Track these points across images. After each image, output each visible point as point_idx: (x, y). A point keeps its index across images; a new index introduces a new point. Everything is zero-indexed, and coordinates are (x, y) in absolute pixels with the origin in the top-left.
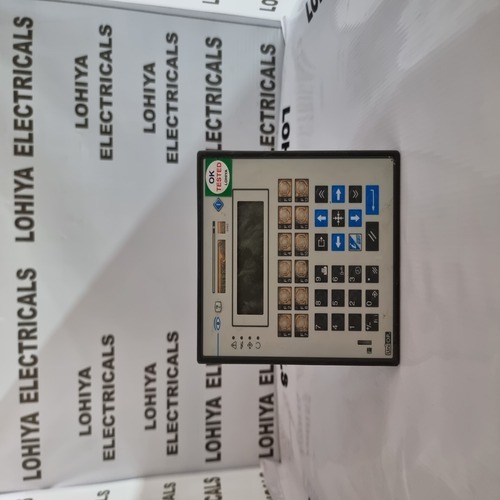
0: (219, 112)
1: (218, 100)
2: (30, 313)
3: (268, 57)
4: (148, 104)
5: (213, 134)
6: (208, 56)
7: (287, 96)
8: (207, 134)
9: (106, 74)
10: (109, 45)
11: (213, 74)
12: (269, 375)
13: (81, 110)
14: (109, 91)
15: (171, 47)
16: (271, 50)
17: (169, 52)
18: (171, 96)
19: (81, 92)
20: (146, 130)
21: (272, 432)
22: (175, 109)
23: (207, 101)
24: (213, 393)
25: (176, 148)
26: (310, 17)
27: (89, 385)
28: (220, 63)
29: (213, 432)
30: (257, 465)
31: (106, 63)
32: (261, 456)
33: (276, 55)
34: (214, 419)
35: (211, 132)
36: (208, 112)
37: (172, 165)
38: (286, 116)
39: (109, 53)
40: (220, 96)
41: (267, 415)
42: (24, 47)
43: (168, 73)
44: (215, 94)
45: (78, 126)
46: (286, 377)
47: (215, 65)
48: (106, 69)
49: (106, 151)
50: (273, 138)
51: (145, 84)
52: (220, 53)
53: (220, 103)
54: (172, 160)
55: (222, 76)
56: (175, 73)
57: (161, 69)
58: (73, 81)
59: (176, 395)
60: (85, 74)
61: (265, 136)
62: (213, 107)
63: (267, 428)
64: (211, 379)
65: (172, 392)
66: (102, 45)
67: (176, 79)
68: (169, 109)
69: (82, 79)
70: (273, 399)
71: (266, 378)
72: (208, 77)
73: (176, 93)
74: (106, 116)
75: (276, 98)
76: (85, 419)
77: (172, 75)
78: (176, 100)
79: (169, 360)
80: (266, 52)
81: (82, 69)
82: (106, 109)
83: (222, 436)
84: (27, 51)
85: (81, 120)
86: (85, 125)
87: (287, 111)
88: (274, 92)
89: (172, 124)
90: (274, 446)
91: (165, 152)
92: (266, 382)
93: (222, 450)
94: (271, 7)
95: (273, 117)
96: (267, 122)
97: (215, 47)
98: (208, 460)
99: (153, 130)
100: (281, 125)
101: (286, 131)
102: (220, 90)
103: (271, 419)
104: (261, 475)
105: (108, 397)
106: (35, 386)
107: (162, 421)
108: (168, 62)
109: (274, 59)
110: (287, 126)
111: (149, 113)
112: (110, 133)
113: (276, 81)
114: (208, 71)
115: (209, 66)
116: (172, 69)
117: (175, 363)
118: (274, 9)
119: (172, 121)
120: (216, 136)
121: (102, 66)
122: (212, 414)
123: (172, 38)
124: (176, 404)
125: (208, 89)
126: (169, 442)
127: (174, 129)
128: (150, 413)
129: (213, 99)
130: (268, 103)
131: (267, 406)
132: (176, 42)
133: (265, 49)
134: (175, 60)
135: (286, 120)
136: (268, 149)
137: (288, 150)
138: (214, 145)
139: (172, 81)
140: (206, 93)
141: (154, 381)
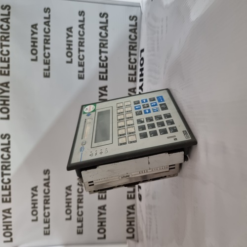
0: (106, 52)
1: (106, 46)
2: (7, 157)
3: (133, 22)
4: (69, 48)
5: (103, 64)
6: (101, 23)
7: (143, 43)
8: (100, 64)
9: (47, 33)
10: (49, 18)
11: (104, 32)
13: (34, 52)
14: (49, 42)
15: (81, 18)
16: (135, 19)
17: (80, 21)
18: (81, 44)
19: (34, 42)
20: (67, 62)
21: (134, 225)
22: (83, 51)
23: (100, 46)
24: (102, 202)
25: (83, 71)
27: (37, 195)
28: (107, 26)
29: (102, 223)
30: (126, 243)
31: (47, 27)
32: (128, 238)
33: (138, 21)
34: (102, 216)
36: (101, 52)
37: (81, 81)
38: (142, 54)
39: (49, 22)
40: (107, 44)
41: (131, 216)
42: (6, 20)
43: (79, 32)
44: (104, 42)
45: (32, 60)
46: (140, 196)
47: (104, 27)
48: (47, 30)
49: (47, 73)
51: (67, 38)
54: (81, 78)
55: (108, 33)
56: (83, 32)
57: (76, 30)
58: (30, 37)
59: (82, 202)
60: (36, 33)
61: (131, 65)
62: (103, 50)
63: (131, 223)
64: (101, 195)
65: (80, 201)
66: (45, 18)
67: (83, 35)
68: (80, 51)
69: (35, 36)
70: (134, 207)
71: (131, 195)
72: (100, 34)
73: (83, 42)
74: (47, 55)
76: (35, 213)
77: (81, 33)
78: (83, 46)
80: (132, 20)
81: (35, 31)
82: (47, 51)
84: (7, 22)
85: (34, 57)
86: (36, 60)
87: (142, 51)
88: (137, 41)
89: (81, 59)
90: (135, 233)
91: (77, 73)
93: (106, 233)
95: (135, 55)
96: (132, 57)
97: (104, 18)
98: (99, 238)
99: (71, 62)
100: (140, 59)
101: (142, 62)
102: (107, 40)
105: (46, 202)
106: (10, 194)
108: (80, 26)
109: (136, 23)
110: (142, 59)
111: (69, 53)
112: (49, 64)
114: (101, 31)
115: (101, 28)
116: (81, 30)
119: (81, 57)
120: (105, 65)
121: (45, 29)
122: (101, 214)
123: (81, 13)
124: (82, 207)
125: (100, 40)
126: (78, 227)
127: (82, 62)
128: (68, 212)
129: (103, 45)
130: (133, 47)
131: (131, 211)
132: (84, 15)
133: (132, 18)
134: (83, 25)
135: (142, 56)
136: (132, 72)
137: (143, 72)
138: (103, 70)
139: (81, 36)
140: (99, 42)
141: (71, 194)
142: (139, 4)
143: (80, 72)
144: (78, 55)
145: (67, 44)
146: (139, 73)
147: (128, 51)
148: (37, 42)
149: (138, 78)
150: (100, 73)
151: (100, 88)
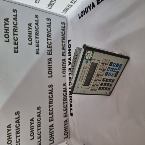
0: (51, 40)
1: (50, 36)
3: (63, 26)
5: (49, 46)
8: (48, 46)
9: (15, 25)
10: (16, 16)
11: (49, 29)
12: (66, 114)
13: (7, 36)
15: (36, 19)
16: (64, 24)
17: (36, 21)
18: (37, 34)
20: (29, 44)
22: (38, 38)
23: (47, 36)
24: (51, 123)
25: (38, 50)
26: (80, 18)
28: (51, 26)
29: (51, 135)
30: (64, 141)
31: (15, 21)
32: (65, 138)
33: (65, 25)
34: (52, 131)
35: (49, 45)
37: (38, 55)
38: (69, 42)
40: (51, 35)
43: (36, 27)
44: (50, 34)
45: (5, 41)
46: (72, 113)
47: (49, 26)
48: (15, 23)
49: (16, 50)
50: (65, 48)
51: (29, 29)
52: (50, 23)
53: (51, 37)
54: (37, 53)
55: (51, 29)
57: (34, 25)
61: (63, 47)
62: (49, 38)
63: (66, 129)
64: (50, 119)
65: (39, 126)
68: (36, 38)
69: (7, 26)
70: (67, 121)
72: (47, 29)
73: (38, 33)
74: (16, 39)
75: (66, 37)
76: (9, 142)
79: (38, 116)
80: (62, 24)
83: (54, 135)
86: (8, 41)
87: (69, 41)
88: (65, 35)
91: (35, 51)
92: (66, 116)
93: (54, 140)
95: (65, 42)
96: (63, 43)
98: (50, 144)
99: (31, 44)
100: (68, 45)
101: (70, 46)
102: (51, 33)
103: (67, 127)
104: (66, 143)
108: (36, 24)
109: (65, 26)
111: (30, 39)
112: (17, 44)
113: (65, 32)
115: (47, 26)
116: (37, 26)
117: (40, 116)
118: (65, 13)
119: (37, 42)
120: (50, 47)
122: (51, 129)
124: (40, 129)
126: (38, 142)
127: (38, 44)
129: (49, 36)
131: (66, 123)
132: (38, 18)
134: (38, 23)
135: (69, 43)
136: (64, 51)
137: (70, 51)
139: (37, 29)
140: (47, 34)
141: (33, 123)
142: (66, 17)
143: (36, 50)
144: (35, 40)
145: (29, 33)
146: (67, 52)
147: (61, 40)
148: (8, 30)
149: (67, 54)
150: (48, 51)
151: (48, 59)
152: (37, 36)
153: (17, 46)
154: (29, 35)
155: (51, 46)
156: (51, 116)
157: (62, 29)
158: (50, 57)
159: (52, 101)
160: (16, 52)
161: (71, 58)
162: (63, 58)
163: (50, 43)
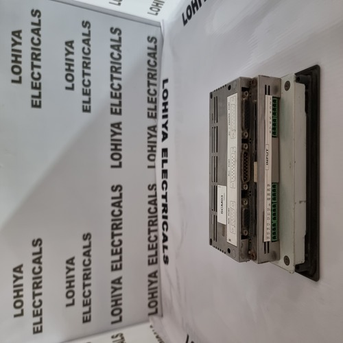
0: (120, 79)
3: (152, 45)
4: (69, 70)
5: (116, 94)
6: (112, 40)
7: (165, 71)
8: (112, 93)
9: (36, 45)
10: (39, 24)
11: (116, 53)
12: (154, 258)
14: (39, 58)
15: (86, 31)
16: (154, 40)
17: (84, 34)
18: (86, 65)
19: (16, 56)
20: (67, 88)
21: (156, 297)
22: (89, 75)
23: (112, 71)
24: (116, 275)
25: (89, 102)
26: (185, 22)
27: (21, 278)
28: (120, 46)
29: (116, 302)
30: (147, 321)
31: (36, 37)
32: (150, 314)
33: (158, 44)
34: (117, 292)
35: (114, 92)
36: (112, 78)
37: (86, 114)
38: (165, 85)
39: (39, 30)
40: (120, 68)
41: (153, 286)
43: (84, 49)
44: (117, 66)
45: (13, 81)
46: (167, 258)
47: (117, 46)
48: (36, 41)
49: (36, 102)
50: (156, 99)
51: (66, 55)
52: (120, 38)
53: (120, 73)
54: (86, 110)
55: (122, 54)
56: (89, 49)
57: (78, 46)
58: (10, 48)
59: (90, 278)
61: (150, 97)
62: (115, 75)
63: (153, 294)
64: (114, 265)
65: (86, 277)
66: (33, 24)
67: (89, 53)
68: (84, 74)
70: (157, 274)
71: (153, 260)
73: (89, 63)
74: (36, 76)
75: (158, 72)
76: (18, 304)
77: (86, 51)
78: (89, 68)
79: (84, 254)
80: (151, 41)
81: (17, 40)
83: (123, 304)
85: (16, 77)
86: (19, 81)
87: (166, 81)
88: (157, 68)
89: (87, 85)
90: (158, 306)
91: (81, 104)
92: (153, 263)
93: (123, 314)
94: (155, 13)
95: (155, 85)
96: (152, 88)
97: (117, 34)
98: (113, 323)
99: (72, 88)
100: (162, 90)
101: (165, 95)
102: (120, 64)
103: (156, 288)
104: (151, 327)
105: (37, 285)
107: (79, 298)
108: (84, 41)
109: (156, 46)
110: (166, 91)
111: (69, 76)
112: (39, 88)
113: (157, 61)
114: (112, 50)
115: (112, 47)
116: (86, 47)
117: (89, 256)
118: (157, 14)
119: (86, 83)
120: (118, 95)
121: (33, 39)
122: (115, 289)
123: (86, 24)
124: (89, 285)
125: (112, 62)
126: (84, 313)
127: (88, 89)
128: (70, 294)
129: (115, 69)
130: (153, 75)
131: (153, 279)
132: (89, 27)
133: (151, 39)
134: (89, 40)
135: (165, 88)
136: (152, 106)
137: (167, 107)
138: (116, 101)
139: (86, 55)
140: (110, 65)
141: (73, 269)
142: (160, 23)
143: (84, 102)
144: (82, 79)
145: (66, 64)
146: (161, 108)
147: (146, 79)
148: (20, 56)
149: (160, 114)
150: (112, 105)
151: (113, 125)
152: (86, 71)
153: (40, 93)
154: (67, 67)
155: (120, 94)
156: (117, 257)
157: (149, 54)
158: (116, 119)
159: (121, 224)
160: (36, 106)
161: (167, 122)
162: (151, 122)
163: (117, 87)
